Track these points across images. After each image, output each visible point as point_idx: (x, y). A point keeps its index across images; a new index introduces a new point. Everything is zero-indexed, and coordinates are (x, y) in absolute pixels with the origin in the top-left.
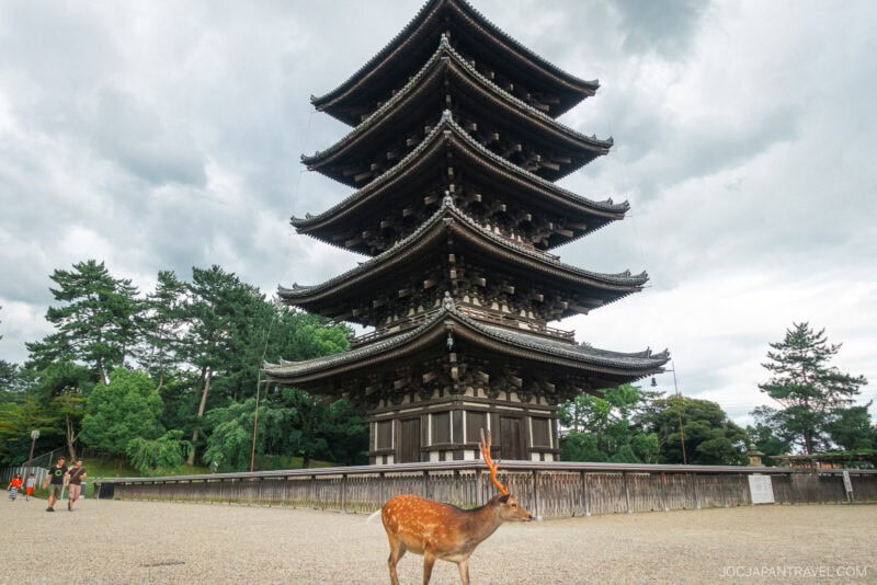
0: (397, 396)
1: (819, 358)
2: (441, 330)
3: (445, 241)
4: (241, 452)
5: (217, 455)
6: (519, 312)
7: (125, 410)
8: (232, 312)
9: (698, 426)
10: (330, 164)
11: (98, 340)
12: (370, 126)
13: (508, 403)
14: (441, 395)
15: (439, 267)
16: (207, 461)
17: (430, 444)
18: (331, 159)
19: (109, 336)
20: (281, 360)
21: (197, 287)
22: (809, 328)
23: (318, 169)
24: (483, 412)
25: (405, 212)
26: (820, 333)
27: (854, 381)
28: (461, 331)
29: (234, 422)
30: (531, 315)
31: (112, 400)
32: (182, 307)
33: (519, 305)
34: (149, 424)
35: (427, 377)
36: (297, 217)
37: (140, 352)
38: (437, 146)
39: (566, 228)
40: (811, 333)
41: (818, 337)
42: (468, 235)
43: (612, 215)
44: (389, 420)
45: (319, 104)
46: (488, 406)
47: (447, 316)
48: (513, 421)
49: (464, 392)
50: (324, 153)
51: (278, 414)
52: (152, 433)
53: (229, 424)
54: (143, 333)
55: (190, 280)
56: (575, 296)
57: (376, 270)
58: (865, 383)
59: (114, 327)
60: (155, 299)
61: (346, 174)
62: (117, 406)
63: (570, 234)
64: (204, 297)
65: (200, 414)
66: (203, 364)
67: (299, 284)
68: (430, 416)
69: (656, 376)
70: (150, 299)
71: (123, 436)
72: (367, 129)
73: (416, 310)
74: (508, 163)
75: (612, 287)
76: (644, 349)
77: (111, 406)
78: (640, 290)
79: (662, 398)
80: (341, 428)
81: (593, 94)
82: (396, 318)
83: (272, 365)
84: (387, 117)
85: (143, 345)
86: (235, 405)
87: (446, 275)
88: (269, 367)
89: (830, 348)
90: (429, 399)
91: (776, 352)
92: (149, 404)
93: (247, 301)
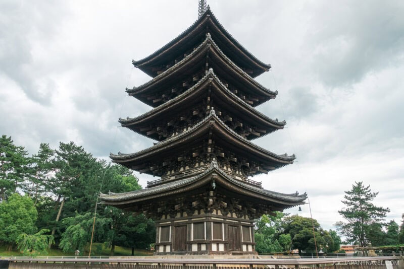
0: (173, 213)
1: (367, 199)
2: (209, 178)
3: (208, 133)
4: (81, 242)
5: (67, 244)
6: (236, 171)
7: (16, 218)
8: (79, 166)
9: (308, 231)
10: (140, 93)
11: (3, 178)
12: (166, 75)
13: (231, 218)
14: (199, 213)
15: (201, 146)
16: (62, 247)
17: (192, 240)
18: (143, 90)
19: (10, 177)
20: (110, 192)
21: (62, 152)
22: (362, 185)
23: (134, 96)
24: (220, 223)
25: (182, 118)
26: (368, 187)
27: (384, 210)
28: (220, 179)
29: (78, 225)
30: (241, 173)
31: (9, 212)
32: (51, 163)
33: (236, 168)
34: (30, 226)
35: (194, 203)
36: (122, 118)
37: (25, 185)
38: (205, 85)
39: (256, 132)
40: (363, 187)
41: (367, 189)
42: (221, 130)
43: (279, 127)
44: (168, 226)
45: (136, 64)
46: (223, 220)
47: (214, 170)
48: (234, 227)
49: (212, 212)
50: (139, 88)
51: (103, 221)
52: (30, 230)
53: (75, 227)
54: (27, 176)
55: (58, 149)
56: (262, 164)
57: (169, 146)
58: (389, 211)
59: (12, 172)
60: (37, 158)
61: (148, 99)
62: (12, 215)
63: (259, 134)
64: (64, 158)
65: (57, 220)
66: (60, 194)
67: (121, 153)
68: (192, 225)
69: (301, 206)
70: (34, 158)
71: (14, 232)
72: (164, 77)
73: (184, 169)
74: (237, 97)
75: (281, 161)
76: (295, 192)
77: (8, 215)
78: (292, 163)
79: (288, 216)
80: (134, 229)
81: (268, 71)
82: (173, 172)
83: (105, 195)
84: (175, 71)
85: (27, 182)
86: (79, 216)
87: (205, 150)
88: (103, 196)
89: (373, 194)
90: (192, 215)
91: (349, 196)
92: (30, 214)
93: (88, 161)
